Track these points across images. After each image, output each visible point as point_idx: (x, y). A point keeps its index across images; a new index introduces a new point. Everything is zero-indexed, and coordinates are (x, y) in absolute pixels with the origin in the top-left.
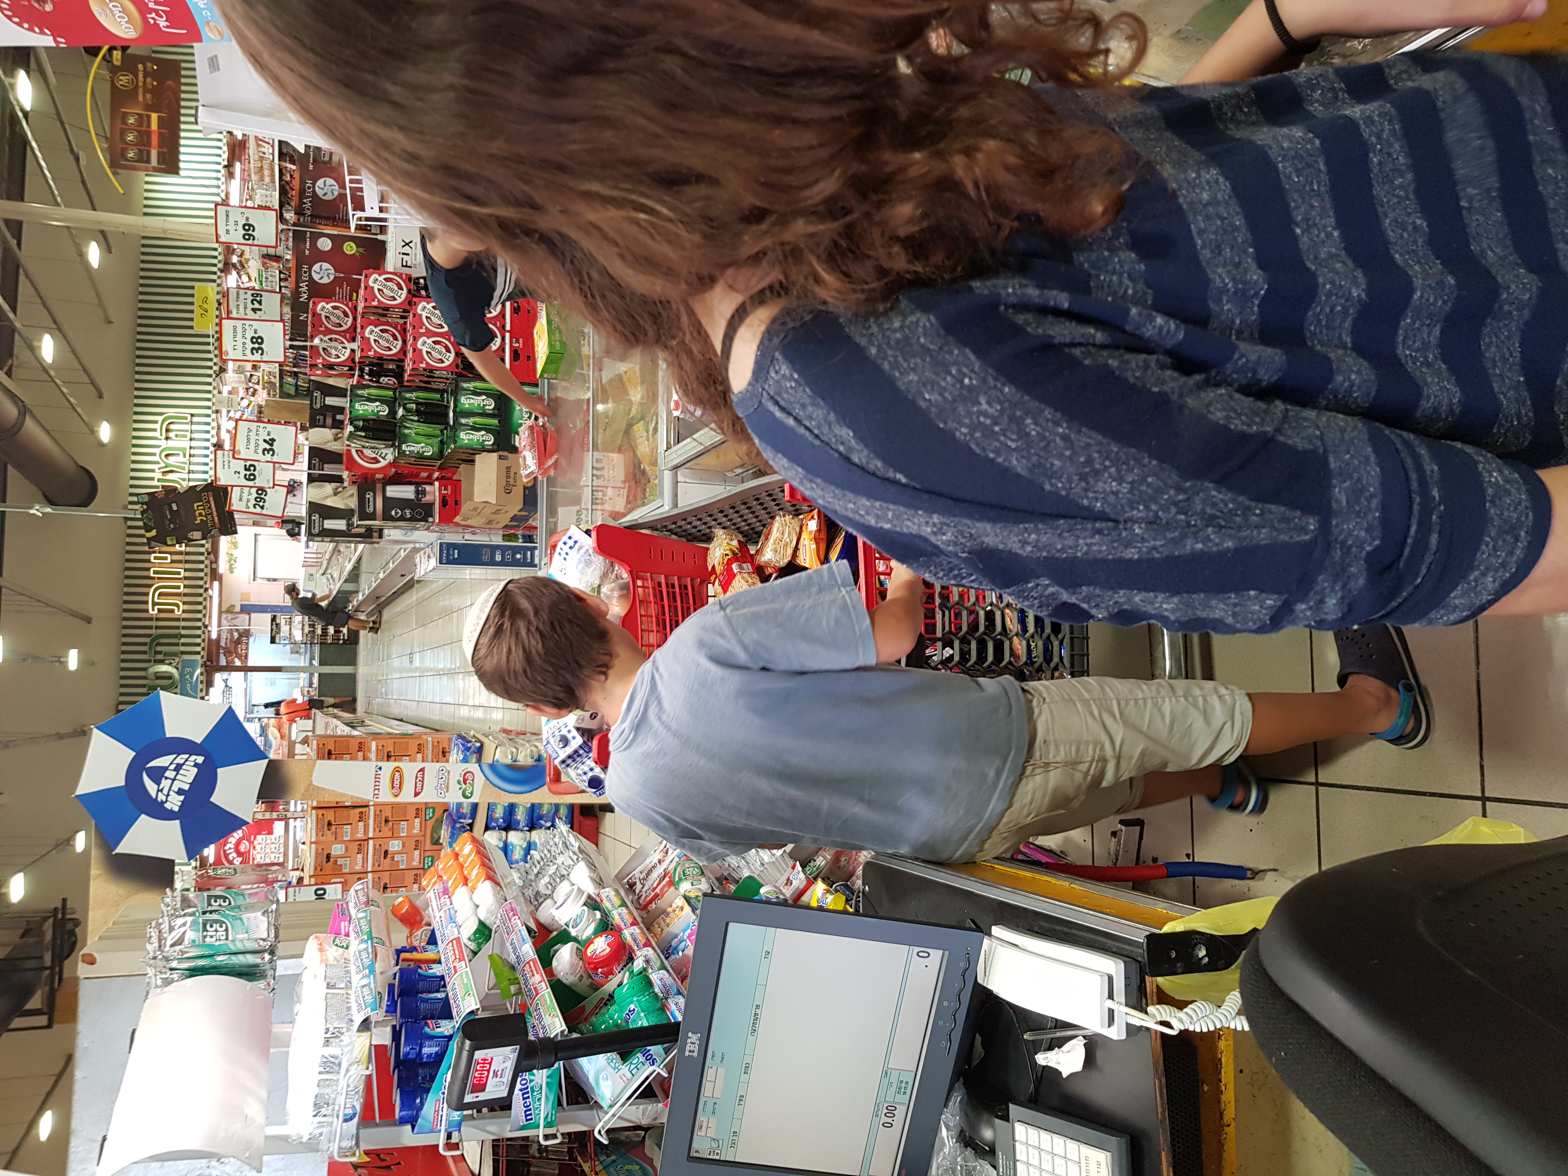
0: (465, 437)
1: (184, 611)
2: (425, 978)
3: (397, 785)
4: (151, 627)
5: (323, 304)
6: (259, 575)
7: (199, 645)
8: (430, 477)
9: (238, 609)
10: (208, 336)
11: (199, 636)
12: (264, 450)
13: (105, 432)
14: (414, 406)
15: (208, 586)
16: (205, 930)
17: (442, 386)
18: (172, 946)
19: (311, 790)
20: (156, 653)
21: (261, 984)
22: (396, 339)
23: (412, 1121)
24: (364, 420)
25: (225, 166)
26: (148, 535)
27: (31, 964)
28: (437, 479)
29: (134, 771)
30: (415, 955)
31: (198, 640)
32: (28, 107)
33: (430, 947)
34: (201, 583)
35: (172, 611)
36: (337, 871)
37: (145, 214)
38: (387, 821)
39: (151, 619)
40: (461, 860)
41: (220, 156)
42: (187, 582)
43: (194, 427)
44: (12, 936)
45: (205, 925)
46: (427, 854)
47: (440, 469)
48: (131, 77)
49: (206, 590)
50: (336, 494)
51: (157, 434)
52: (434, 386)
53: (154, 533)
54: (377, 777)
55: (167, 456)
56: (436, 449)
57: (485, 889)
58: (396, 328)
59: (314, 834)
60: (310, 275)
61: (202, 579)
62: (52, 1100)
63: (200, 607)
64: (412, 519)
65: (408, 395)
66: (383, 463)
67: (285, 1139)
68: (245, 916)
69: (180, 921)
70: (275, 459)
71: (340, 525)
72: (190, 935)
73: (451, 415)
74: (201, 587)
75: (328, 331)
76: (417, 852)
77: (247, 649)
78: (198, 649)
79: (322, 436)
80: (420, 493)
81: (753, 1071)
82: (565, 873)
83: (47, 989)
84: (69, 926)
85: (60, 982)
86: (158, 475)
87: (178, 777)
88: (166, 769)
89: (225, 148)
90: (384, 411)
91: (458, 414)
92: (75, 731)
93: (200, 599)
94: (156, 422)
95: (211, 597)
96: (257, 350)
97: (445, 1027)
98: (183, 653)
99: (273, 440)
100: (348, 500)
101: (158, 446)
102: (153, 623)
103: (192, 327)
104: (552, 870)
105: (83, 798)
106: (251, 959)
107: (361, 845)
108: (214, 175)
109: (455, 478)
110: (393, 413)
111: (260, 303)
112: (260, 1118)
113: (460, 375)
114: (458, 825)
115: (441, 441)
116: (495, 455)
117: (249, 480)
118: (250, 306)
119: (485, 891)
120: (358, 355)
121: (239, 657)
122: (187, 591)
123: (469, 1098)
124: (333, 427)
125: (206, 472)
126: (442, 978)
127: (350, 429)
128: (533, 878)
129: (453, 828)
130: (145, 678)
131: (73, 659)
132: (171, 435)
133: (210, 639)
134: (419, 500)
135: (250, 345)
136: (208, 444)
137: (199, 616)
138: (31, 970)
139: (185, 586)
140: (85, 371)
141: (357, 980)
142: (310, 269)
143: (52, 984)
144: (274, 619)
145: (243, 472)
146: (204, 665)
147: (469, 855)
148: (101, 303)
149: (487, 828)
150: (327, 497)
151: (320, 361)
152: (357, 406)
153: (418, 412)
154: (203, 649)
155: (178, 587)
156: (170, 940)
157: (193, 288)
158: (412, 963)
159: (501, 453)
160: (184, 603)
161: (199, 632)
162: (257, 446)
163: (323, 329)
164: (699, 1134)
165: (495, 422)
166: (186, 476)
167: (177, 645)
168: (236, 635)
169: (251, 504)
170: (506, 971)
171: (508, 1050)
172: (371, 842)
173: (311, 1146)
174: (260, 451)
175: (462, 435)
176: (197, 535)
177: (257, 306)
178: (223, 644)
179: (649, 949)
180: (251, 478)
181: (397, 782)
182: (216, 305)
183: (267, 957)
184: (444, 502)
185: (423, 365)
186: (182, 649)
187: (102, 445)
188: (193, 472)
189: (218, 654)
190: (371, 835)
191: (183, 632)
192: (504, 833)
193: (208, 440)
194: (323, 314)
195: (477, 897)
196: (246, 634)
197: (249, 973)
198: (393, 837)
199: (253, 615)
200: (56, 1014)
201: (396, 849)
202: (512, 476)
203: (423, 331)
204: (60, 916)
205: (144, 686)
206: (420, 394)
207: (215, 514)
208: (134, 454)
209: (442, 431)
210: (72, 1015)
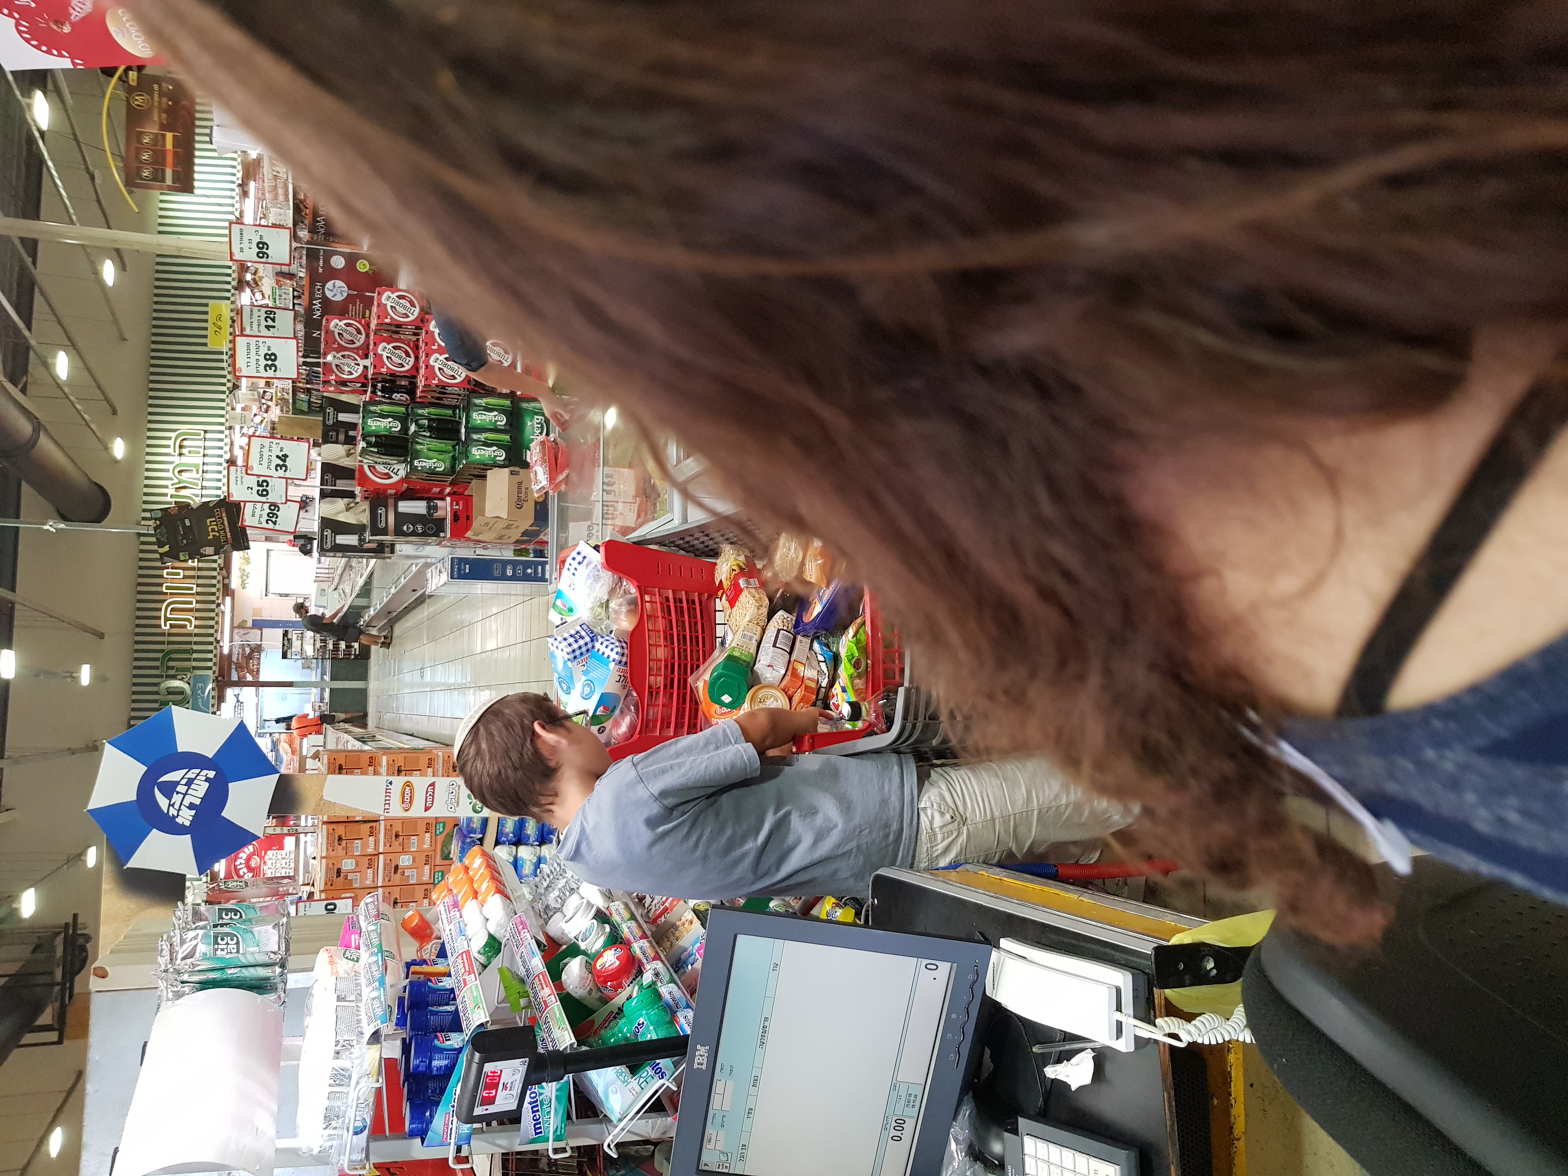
0: (477, 453)
1: (196, 627)
2: (435, 991)
3: (407, 800)
4: (163, 643)
5: (336, 321)
6: (271, 590)
7: (211, 660)
8: (441, 492)
9: (250, 624)
10: (222, 353)
11: (211, 652)
12: (277, 465)
13: (119, 448)
14: (426, 422)
15: (220, 601)
16: (216, 942)
17: (454, 402)
18: (183, 959)
19: (322, 805)
20: (169, 668)
21: (272, 997)
22: (408, 355)
23: (422, 1134)
24: (376, 436)
25: (239, 185)
26: (161, 550)
27: (42, 980)
28: (449, 495)
29: (146, 786)
30: (425, 968)
31: (210, 656)
32: (44, 127)
33: (440, 960)
34: (213, 598)
35: (185, 626)
36: (348, 886)
37: (160, 232)
38: (397, 836)
39: (163, 634)
40: (471, 873)
41: (234, 175)
42: (199, 598)
43: (208, 444)
44: (23, 952)
45: (216, 938)
46: (438, 868)
47: (452, 484)
48: (146, 97)
49: (218, 605)
50: (348, 509)
51: (170, 450)
52: (446, 403)
53: (166, 548)
54: (387, 791)
55: (180, 472)
56: (448, 465)
57: (496, 900)
58: (408, 345)
59: (325, 849)
60: (323, 291)
61: (214, 594)
62: (62, 1117)
63: (212, 623)
64: (424, 534)
65: (420, 411)
66: (395, 479)
67: (295, 1151)
68: (256, 930)
69: (191, 934)
70: (288, 475)
71: (351, 540)
72: (202, 948)
73: (463, 430)
74: (213, 602)
75: (340, 348)
76: (427, 867)
77: (259, 664)
78: (210, 664)
79: (335, 452)
80: (432, 509)
81: (762, 1084)
82: (574, 886)
83: (57, 1004)
84: (81, 941)
85: (69, 1000)
86: (171, 491)
87: (190, 792)
88: (177, 783)
89: (239, 167)
90: (397, 427)
91: (470, 430)
92: (87, 747)
93: (212, 614)
94: (170, 438)
95: (223, 612)
96: (270, 366)
97: (455, 1040)
98: (194, 668)
99: (286, 456)
100: (360, 515)
101: (171, 463)
102: (166, 639)
103: (205, 345)
104: (561, 883)
105: (96, 813)
106: (262, 972)
107: (371, 860)
108: (229, 193)
109: (466, 493)
110: (405, 429)
111: (273, 320)
112: (271, 1132)
113: (473, 392)
114: (468, 840)
115: (453, 456)
116: (507, 470)
117: (262, 495)
118: (264, 323)
119: (495, 905)
120: (371, 371)
121: (251, 672)
122: (199, 606)
123: (478, 1111)
124: (345, 443)
125: (219, 488)
126: (452, 991)
127: (362, 444)
128: (542, 891)
129: (463, 843)
130: (157, 693)
131: (85, 675)
132: (184, 451)
133: (221, 653)
134: (430, 515)
135: (263, 362)
136: (221, 460)
137: (211, 631)
138: (40, 985)
139: (197, 602)
140: (99, 388)
141: (368, 992)
142: (323, 286)
143: (63, 1000)
144: (285, 634)
145: (256, 488)
146: (216, 680)
147: (479, 868)
148: (115, 321)
149: (497, 843)
150: (339, 513)
151: (333, 377)
152: (369, 422)
153: (430, 428)
154: (215, 664)
155: (191, 603)
156: (182, 952)
157: (207, 305)
158: (422, 976)
159: (512, 468)
160: (196, 619)
161: (211, 647)
162: (270, 462)
163: (336, 346)
164: (708, 1147)
165: (507, 437)
166: (199, 492)
167: (189, 660)
168: (248, 650)
169: (264, 520)
170: (515, 983)
171: (517, 1062)
172: (381, 857)
173: (321, 1159)
174: (273, 467)
175: (474, 450)
176: (209, 550)
177: (270, 323)
178: (234, 659)
179: (658, 962)
180: (264, 493)
181: (407, 797)
182: (230, 322)
183: (278, 970)
184: (456, 517)
185: (436, 382)
186: (194, 664)
187: (116, 461)
188: (206, 488)
189: (230, 669)
190: (381, 850)
191: (195, 647)
192: (514, 848)
193: (221, 456)
194: (336, 331)
195: (487, 910)
196: (258, 649)
197: (259, 986)
198: (403, 852)
199: (264, 630)
200: (67, 1030)
201: (407, 864)
202: (523, 490)
203: (435, 347)
204: (71, 931)
205: (156, 701)
206: (432, 410)
207: (228, 530)
208: (147, 470)
209: (454, 447)
210: (83, 1030)
